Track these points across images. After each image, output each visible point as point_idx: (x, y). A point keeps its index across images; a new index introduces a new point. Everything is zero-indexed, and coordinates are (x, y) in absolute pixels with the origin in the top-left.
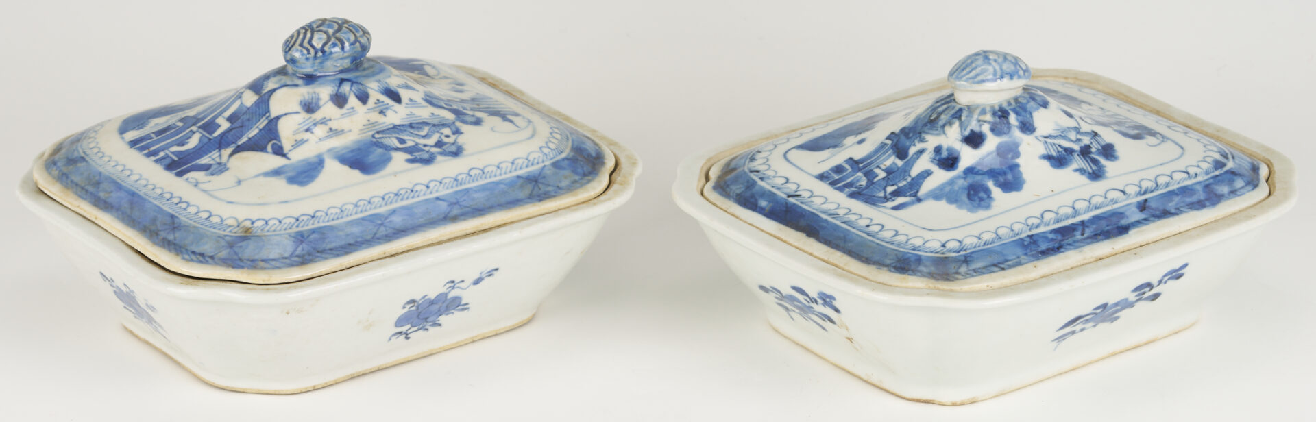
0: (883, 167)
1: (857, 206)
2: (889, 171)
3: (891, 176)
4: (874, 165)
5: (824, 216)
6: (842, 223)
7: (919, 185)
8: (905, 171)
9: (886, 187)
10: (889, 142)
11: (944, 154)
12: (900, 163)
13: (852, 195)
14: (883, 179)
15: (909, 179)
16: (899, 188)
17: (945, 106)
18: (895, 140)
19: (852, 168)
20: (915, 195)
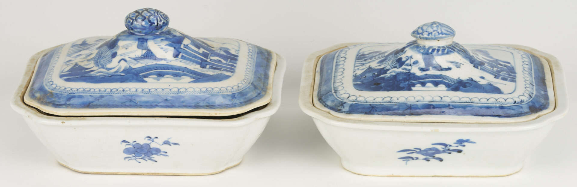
0: (492, 69)
1: (519, 70)
3: (494, 66)
4: (493, 71)
5: (533, 76)
6: (532, 71)
8: (488, 63)
10: (479, 67)
13: (515, 73)
17: (456, 47)
18: (477, 65)
19: (500, 76)
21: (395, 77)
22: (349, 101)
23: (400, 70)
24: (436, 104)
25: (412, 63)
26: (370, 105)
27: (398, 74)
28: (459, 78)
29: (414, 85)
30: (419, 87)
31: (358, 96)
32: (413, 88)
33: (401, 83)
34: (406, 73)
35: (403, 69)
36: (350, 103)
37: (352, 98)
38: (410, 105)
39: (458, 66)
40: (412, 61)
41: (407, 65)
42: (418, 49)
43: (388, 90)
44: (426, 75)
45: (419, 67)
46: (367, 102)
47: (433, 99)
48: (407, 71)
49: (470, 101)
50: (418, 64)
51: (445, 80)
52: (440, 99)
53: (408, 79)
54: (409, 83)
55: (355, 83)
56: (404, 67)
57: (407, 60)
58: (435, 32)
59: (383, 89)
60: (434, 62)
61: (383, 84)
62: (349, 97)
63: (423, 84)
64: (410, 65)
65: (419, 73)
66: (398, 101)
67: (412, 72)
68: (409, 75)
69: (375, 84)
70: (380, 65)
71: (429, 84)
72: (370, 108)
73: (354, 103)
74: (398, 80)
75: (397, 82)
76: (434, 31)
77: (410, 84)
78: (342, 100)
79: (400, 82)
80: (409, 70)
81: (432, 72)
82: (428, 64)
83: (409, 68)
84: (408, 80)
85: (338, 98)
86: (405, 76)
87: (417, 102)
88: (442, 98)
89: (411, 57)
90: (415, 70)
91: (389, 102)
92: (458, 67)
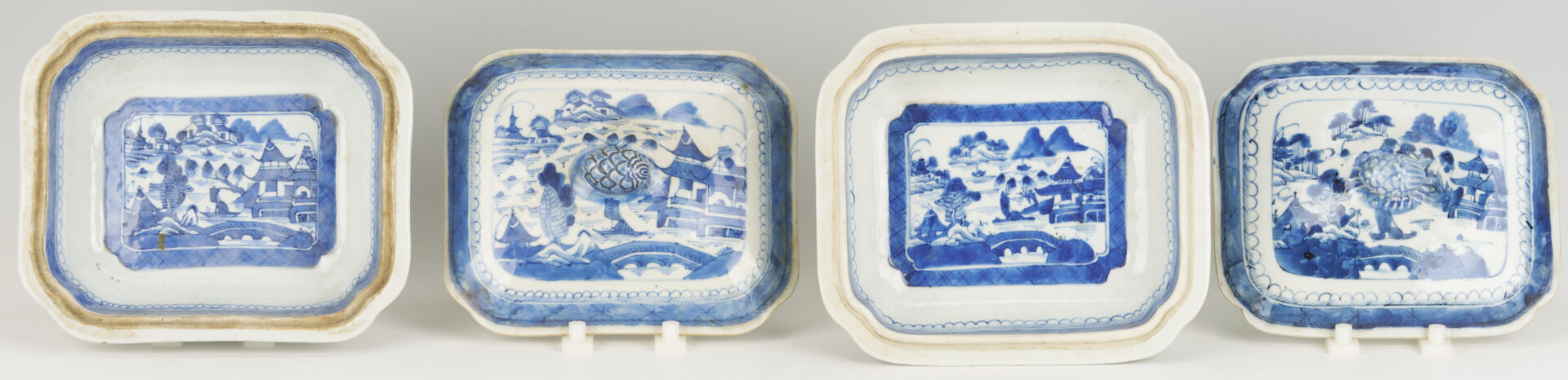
0: (1473, 198)
1: (1511, 180)
2: (1473, 190)
3: (1476, 186)
4: (1475, 205)
5: (1532, 192)
7: (1470, 162)
8: (1467, 181)
9: (1485, 181)
10: (1456, 211)
11: (1446, 164)
12: (1465, 189)
13: (1505, 193)
14: (1480, 189)
15: (1471, 172)
16: (1480, 172)
18: (1453, 208)
20: (1478, 158)
21: (1335, 244)
22: (1270, 297)
23: (1342, 232)
24: (1395, 310)
25: (1360, 223)
26: (1301, 308)
27: (1340, 239)
28: (1427, 249)
29: (1362, 266)
30: (1370, 270)
31: (1283, 288)
32: (1361, 273)
33: (1344, 259)
34: (1352, 240)
35: (1347, 231)
36: (1272, 301)
37: (1274, 291)
38: (1358, 311)
39: (1425, 224)
40: (1361, 219)
41: (1353, 225)
42: (1370, 199)
43: (1326, 277)
44: (1380, 246)
45: (1370, 231)
46: (1296, 303)
47: (1390, 298)
48: (1353, 237)
49: (1442, 302)
50: (1368, 227)
51: (1407, 256)
52: (1400, 298)
53: (1354, 252)
54: (1355, 262)
55: (1276, 242)
56: (1348, 227)
57: (1353, 215)
58: (1397, 191)
59: (1318, 272)
60: (1392, 225)
61: (1318, 258)
62: (1269, 287)
63: (1376, 265)
64: (1358, 227)
65: (1370, 244)
66: (1340, 303)
67: (1360, 239)
68: (1356, 245)
69: (1306, 257)
70: (1311, 204)
71: (1385, 266)
72: (1300, 315)
73: (1278, 302)
74: (1340, 253)
75: (1339, 257)
76: (1395, 189)
77: (1357, 263)
78: (1259, 291)
79: (1343, 257)
80: (1356, 236)
81: (1388, 242)
82: (1385, 227)
83: (1355, 230)
84: (1354, 256)
85: (1253, 284)
86: (1350, 247)
87: (1368, 305)
88: (1402, 297)
89: (1359, 212)
90: (1365, 238)
91: (1328, 305)
92: (1426, 228)
